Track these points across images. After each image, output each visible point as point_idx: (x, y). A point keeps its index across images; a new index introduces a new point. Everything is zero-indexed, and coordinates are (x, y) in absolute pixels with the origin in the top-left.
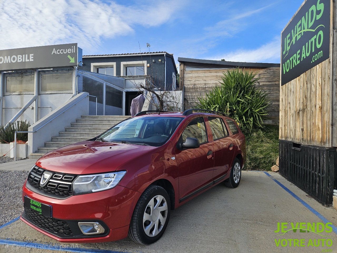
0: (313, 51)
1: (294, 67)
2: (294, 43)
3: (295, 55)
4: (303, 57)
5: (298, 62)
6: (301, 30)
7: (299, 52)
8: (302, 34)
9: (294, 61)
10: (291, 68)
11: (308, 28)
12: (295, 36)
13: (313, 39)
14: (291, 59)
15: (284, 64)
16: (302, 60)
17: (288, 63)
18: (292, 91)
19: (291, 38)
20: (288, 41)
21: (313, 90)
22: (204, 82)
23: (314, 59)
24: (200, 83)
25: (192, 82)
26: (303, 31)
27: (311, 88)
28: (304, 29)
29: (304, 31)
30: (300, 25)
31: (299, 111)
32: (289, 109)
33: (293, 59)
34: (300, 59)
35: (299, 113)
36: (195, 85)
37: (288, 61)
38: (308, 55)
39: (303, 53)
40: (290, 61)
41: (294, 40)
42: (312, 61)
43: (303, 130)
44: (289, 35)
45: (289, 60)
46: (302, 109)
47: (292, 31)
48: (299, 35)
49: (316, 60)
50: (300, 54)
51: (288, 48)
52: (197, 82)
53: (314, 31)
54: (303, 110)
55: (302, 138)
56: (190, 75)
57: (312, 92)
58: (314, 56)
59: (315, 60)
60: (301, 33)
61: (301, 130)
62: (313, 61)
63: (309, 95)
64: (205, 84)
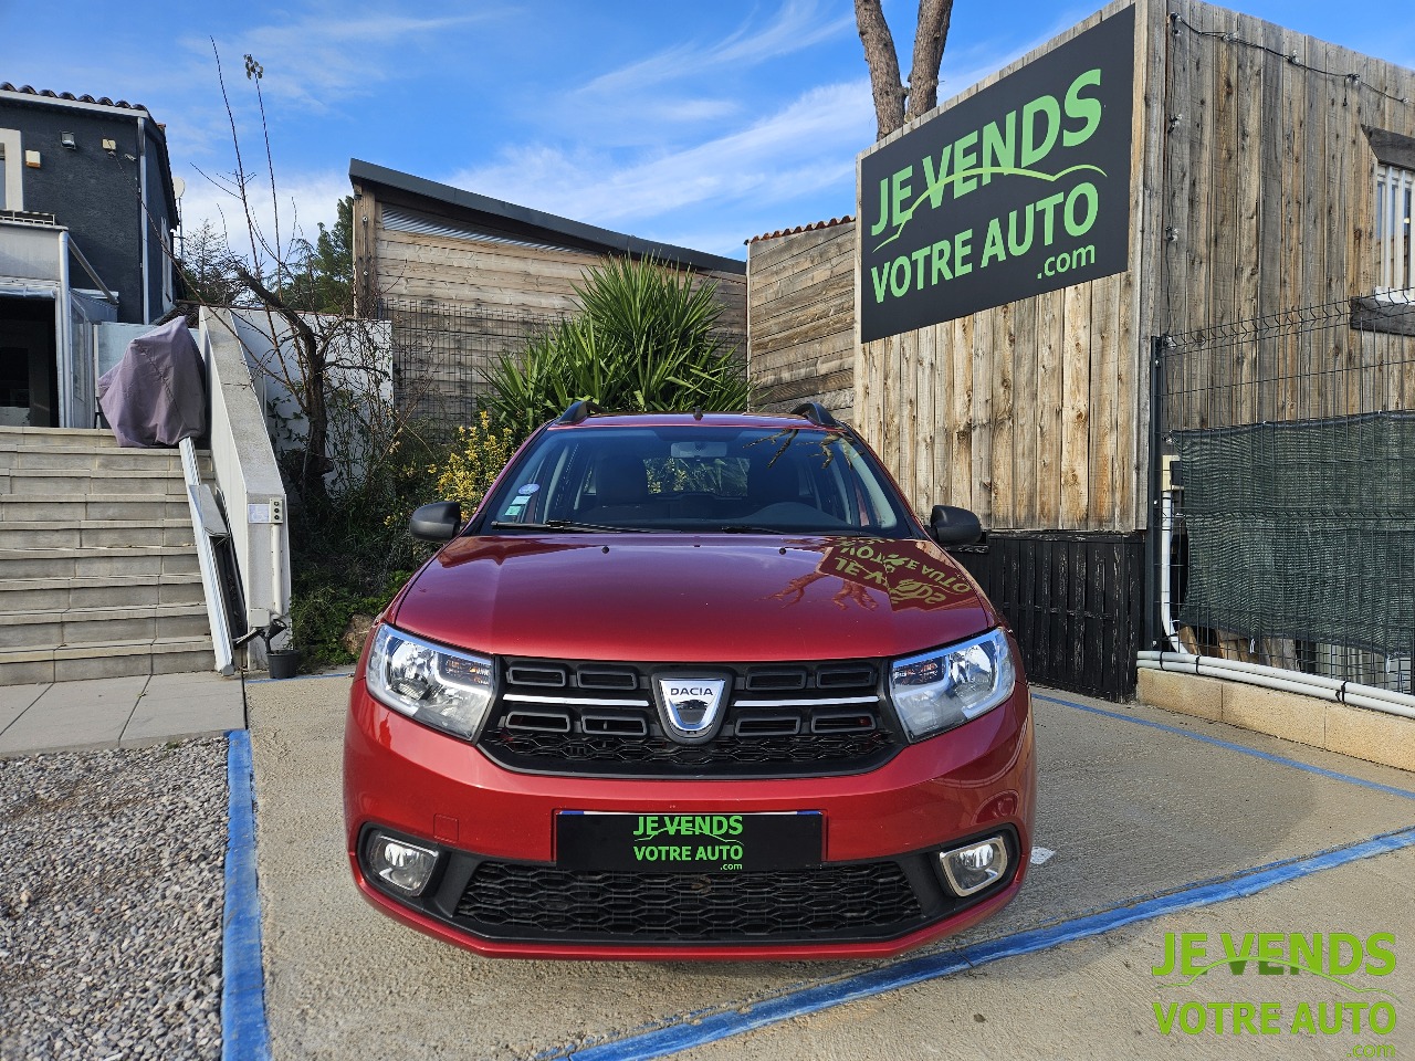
0: (1048, 240)
1: (935, 281)
2: (936, 203)
3: (945, 245)
4: (994, 258)
5: (963, 270)
6: (979, 164)
7: (968, 234)
8: (986, 180)
9: (939, 265)
10: (920, 286)
11: (1018, 164)
12: (944, 180)
13: (1048, 204)
14: (919, 255)
15: (874, 271)
16: (985, 263)
17: (901, 268)
18: (926, 363)
19: (918, 183)
20: (902, 194)
21: (1046, 364)
22: (474, 294)
23: (1052, 266)
24: (455, 295)
25: (420, 288)
26: (987, 171)
27: (1035, 356)
28: (995, 162)
29: (996, 170)
30: (977, 148)
31: (970, 427)
32: (906, 423)
33: (928, 259)
34: (973, 258)
35: (966, 435)
36: (431, 300)
37: (903, 260)
38: (1017, 251)
39: (994, 244)
40: (914, 264)
41: (935, 194)
42: (1044, 274)
43: (989, 488)
44: (907, 172)
45: (910, 258)
46: (985, 421)
47: (927, 162)
48: (966, 179)
49: (1060, 270)
50: (977, 243)
51: (902, 218)
52: (440, 291)
53: (1052, 179)
54: (994, 425)
55: (987, 511)
56: (408, 253)
57: (1041, 370)
58: (1053, 259)
59: (1056, 271)
60: (980, 177)
61: (976, 487)
62: (1048, 273)
63: (1023, 378)
64: (479, 303)
